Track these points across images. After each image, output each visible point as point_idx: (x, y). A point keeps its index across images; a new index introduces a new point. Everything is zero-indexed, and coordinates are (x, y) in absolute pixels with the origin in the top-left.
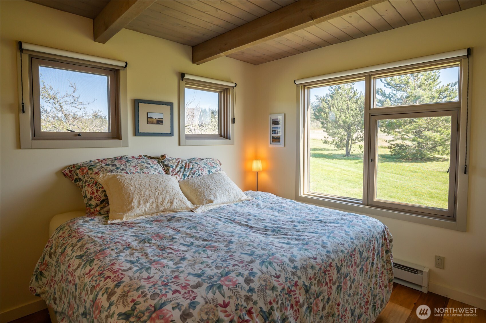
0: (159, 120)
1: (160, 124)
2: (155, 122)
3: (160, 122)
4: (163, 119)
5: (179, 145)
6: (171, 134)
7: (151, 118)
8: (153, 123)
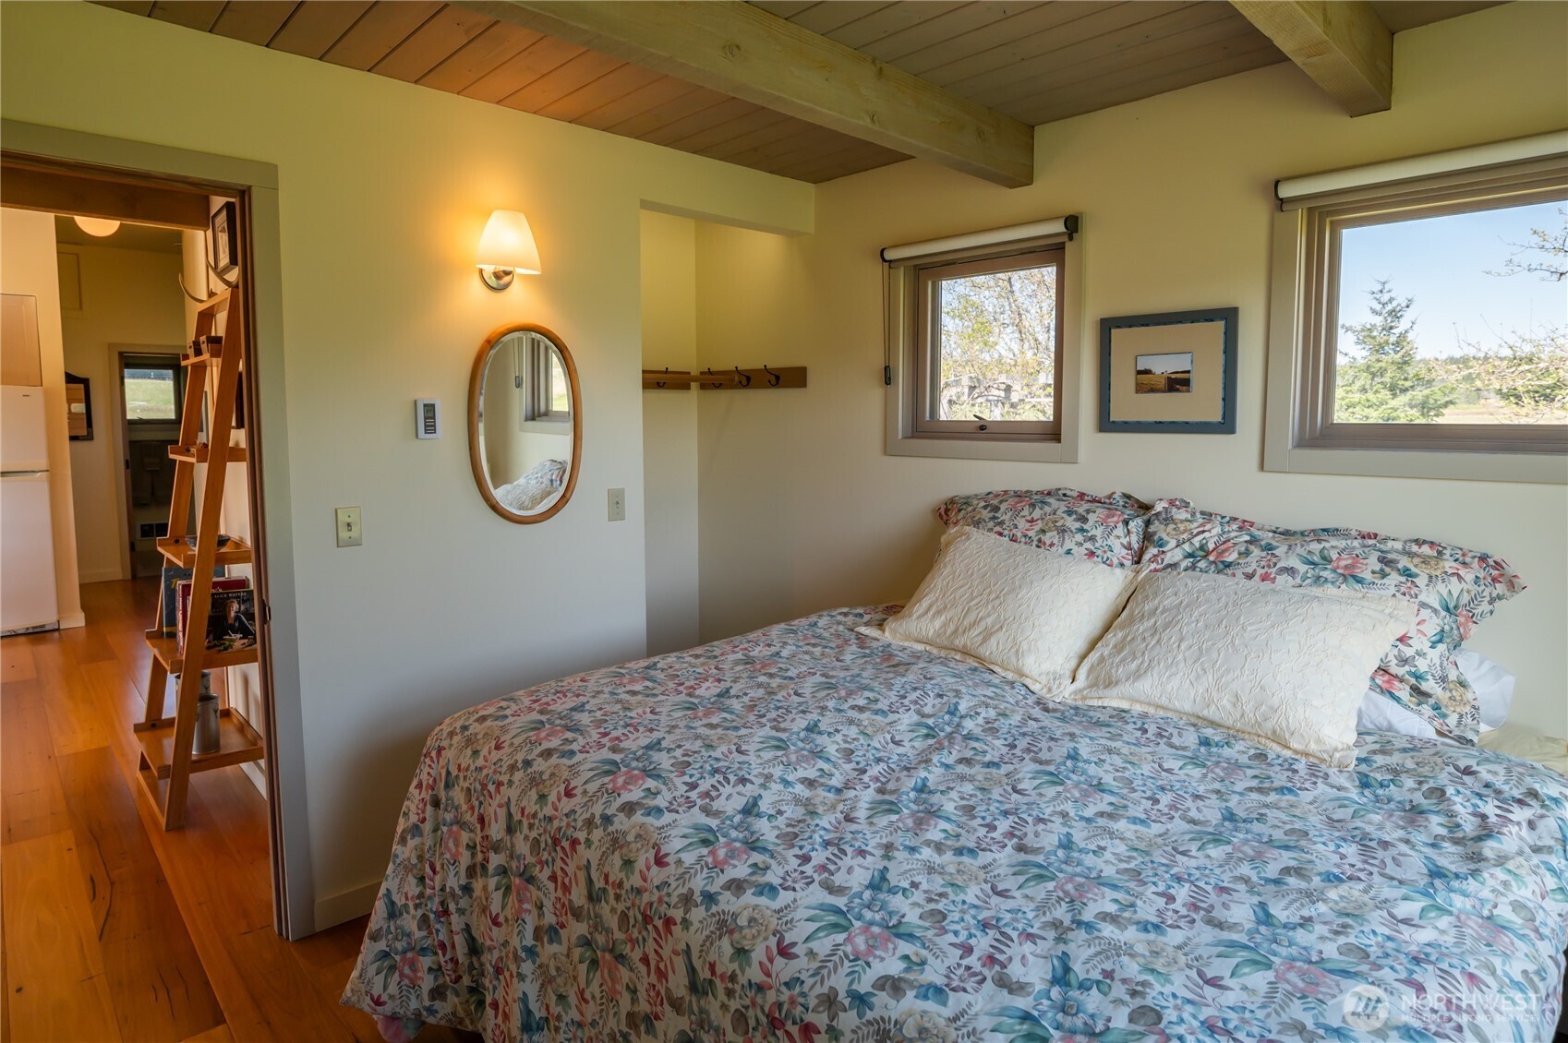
0: (1176, 379)
1: (1178, 390)
2: (1162, 383)
3: (1178, 383)
4: (1188, 372)
5: (1262, 467)
6: (1226, 425)
7: (1147, 372)
8: (1153, 390)
